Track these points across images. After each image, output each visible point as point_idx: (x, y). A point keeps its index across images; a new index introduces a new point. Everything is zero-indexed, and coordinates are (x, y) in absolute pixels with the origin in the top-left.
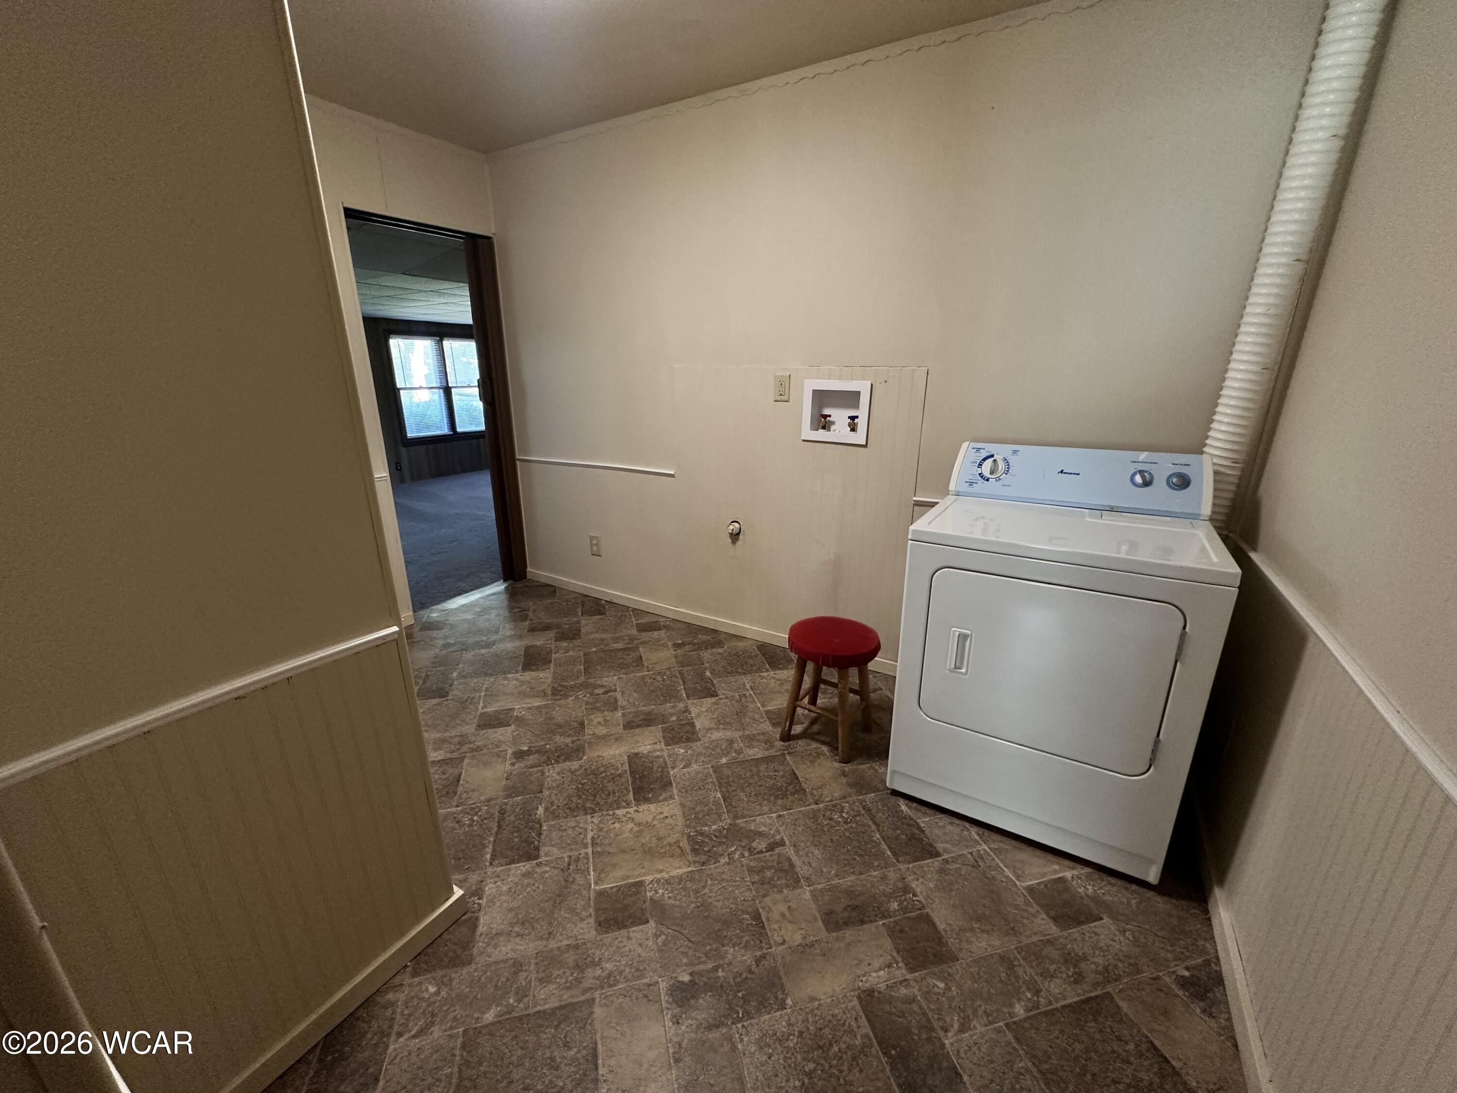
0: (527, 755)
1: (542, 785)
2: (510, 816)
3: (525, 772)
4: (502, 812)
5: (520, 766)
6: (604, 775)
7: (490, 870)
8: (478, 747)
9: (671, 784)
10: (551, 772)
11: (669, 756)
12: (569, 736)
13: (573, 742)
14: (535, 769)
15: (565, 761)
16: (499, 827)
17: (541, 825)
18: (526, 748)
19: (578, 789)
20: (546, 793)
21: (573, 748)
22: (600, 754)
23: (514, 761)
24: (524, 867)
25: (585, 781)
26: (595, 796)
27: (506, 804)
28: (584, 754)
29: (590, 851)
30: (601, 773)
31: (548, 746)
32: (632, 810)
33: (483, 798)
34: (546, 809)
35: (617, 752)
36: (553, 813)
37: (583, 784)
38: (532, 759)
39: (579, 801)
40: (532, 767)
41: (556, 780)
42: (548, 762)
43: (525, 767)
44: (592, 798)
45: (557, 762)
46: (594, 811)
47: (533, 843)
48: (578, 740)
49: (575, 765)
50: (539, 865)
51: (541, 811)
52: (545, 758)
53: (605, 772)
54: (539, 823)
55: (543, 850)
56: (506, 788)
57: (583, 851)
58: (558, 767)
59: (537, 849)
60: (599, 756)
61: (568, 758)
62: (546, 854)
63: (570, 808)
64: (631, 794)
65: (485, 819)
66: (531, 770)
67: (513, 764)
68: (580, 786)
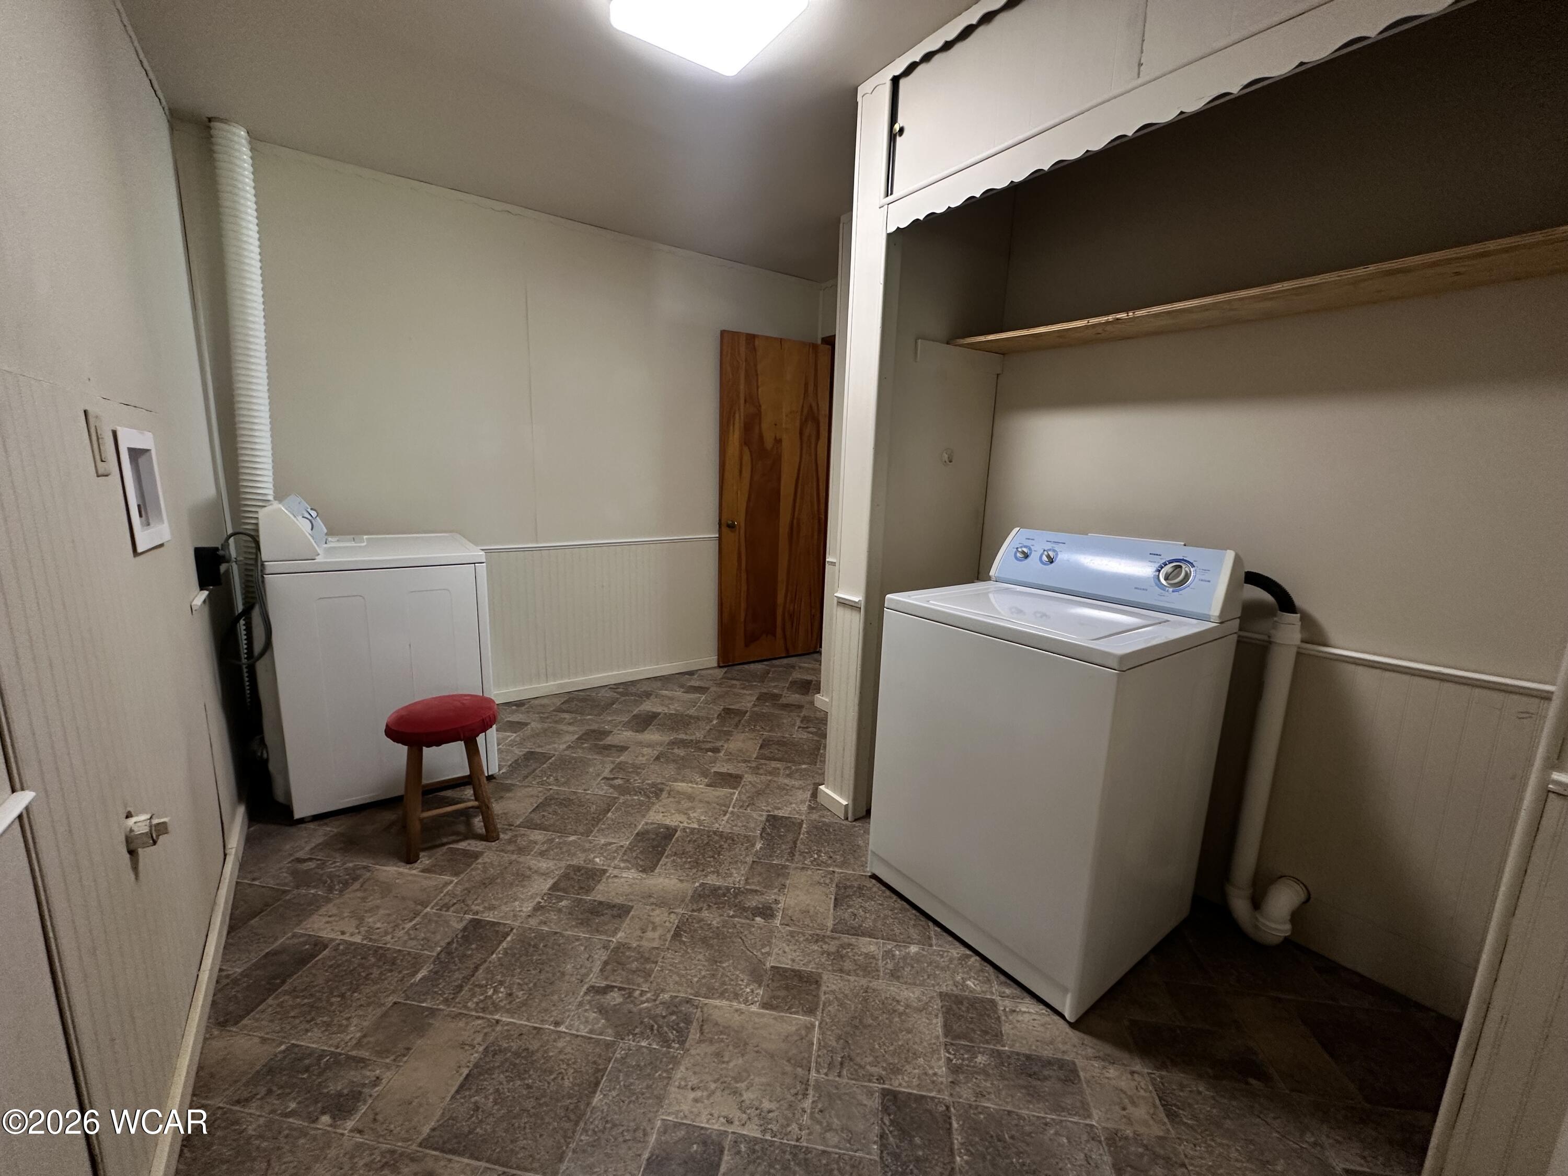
0: (759, 908)
1: (751, 868)
2: (786, 849)
3: (764, 888)
4: (792, 854)
5: (770, 897)
6: (689, 860)
7: (803, 817)
8: (817, 941)
9: (637, 834)
10: (737, 880)
11: (614, 858)
12: (701, 920)
13: (700, 910)
14: (753, 887)
15: (720, 888)
16: (795, 843)
17: (761, 835)
18: (758, 919)
19: (719, 854)
20: (749, 860)
21: (704, 902)
22: (679, 885)
23: (774, 906)
24: (780, 813)
25: (709, 859)
26: (708, 843)
27: (787, 860)
28: (696, 889)
29: (731, 809)
30: (690, 862)
31: (731, 913)
32: (685, 824)
33: (809, 872)
34: (753, 845)
35: (661, 880)
36: (748, 841)
37: (713, 857)
38: (753, 902)
39: (723, 843)
40: (756, 891)
41: (735, 869)
42: (738, 892)
43: (763, 894)
44: (711, 843)
45: (728, 889)
46: (715, 833)
47: (770, 825)
48: (693, 911)
49: (712, 880)
50: (768, 811)
51: (758, 846)
52: (740, 898)
53: (685, 863)
54: (762, 837)
55: (764, 819)
56: (786, 876)
57: (736, 810)
58: (728, 882)
59: (767, 820)
60: (681, 881)
61: (715, 890)
62: (761, 815)
63: (733, 840)
64: (676, 836)
65: (807, 853)
66: (758, 888)
67: (776, 902)
68: (716, 856)
